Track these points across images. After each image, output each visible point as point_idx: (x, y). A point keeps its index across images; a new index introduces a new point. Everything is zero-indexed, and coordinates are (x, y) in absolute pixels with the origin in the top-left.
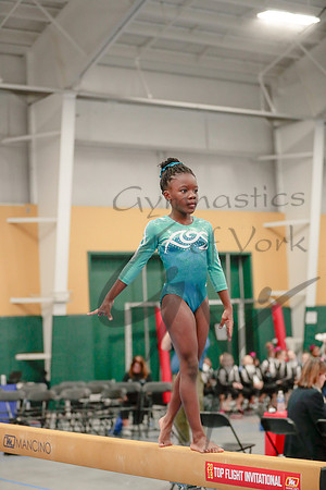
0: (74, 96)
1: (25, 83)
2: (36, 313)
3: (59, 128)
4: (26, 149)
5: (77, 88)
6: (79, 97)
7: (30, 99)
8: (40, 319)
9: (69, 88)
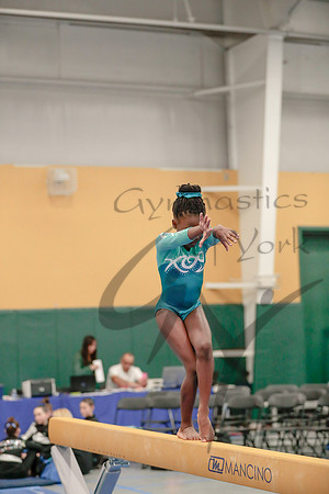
0: (281, 37)
1: (222, 23)
2: (235, 300)
3: (264, 77)
4: (223, 102)
5: (285, 29)
6: (287, 40)
7: (228, 42)
8: (241, 308)
9: (276, 28)
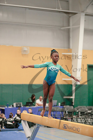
0: (84, 14)
6: (86, 15)
7: (70, 15)
